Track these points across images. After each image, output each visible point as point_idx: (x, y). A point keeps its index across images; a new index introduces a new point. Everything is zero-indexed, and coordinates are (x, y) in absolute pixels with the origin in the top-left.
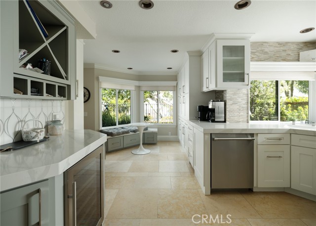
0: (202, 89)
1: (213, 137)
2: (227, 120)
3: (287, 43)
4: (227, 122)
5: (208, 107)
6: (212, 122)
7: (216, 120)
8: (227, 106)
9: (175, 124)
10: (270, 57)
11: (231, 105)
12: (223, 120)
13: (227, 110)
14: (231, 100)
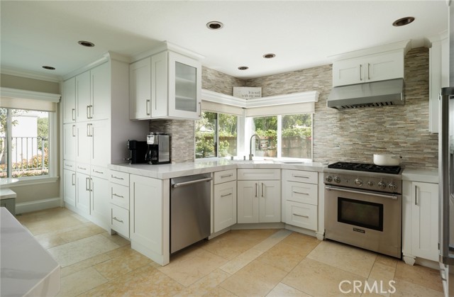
0: (134, 115)
1: (173, 183)
2: (173, 159)
3: (225, 74)
4: (173, 162)
5: (146, 142)
6: (153, 164)
7: (160, 161)
8: (173, 141)
9: (56, 176)
10: (213, 86)
11: (177, 139)
12: (168, 160)
13: (173, 146)
14: (177, 133)
